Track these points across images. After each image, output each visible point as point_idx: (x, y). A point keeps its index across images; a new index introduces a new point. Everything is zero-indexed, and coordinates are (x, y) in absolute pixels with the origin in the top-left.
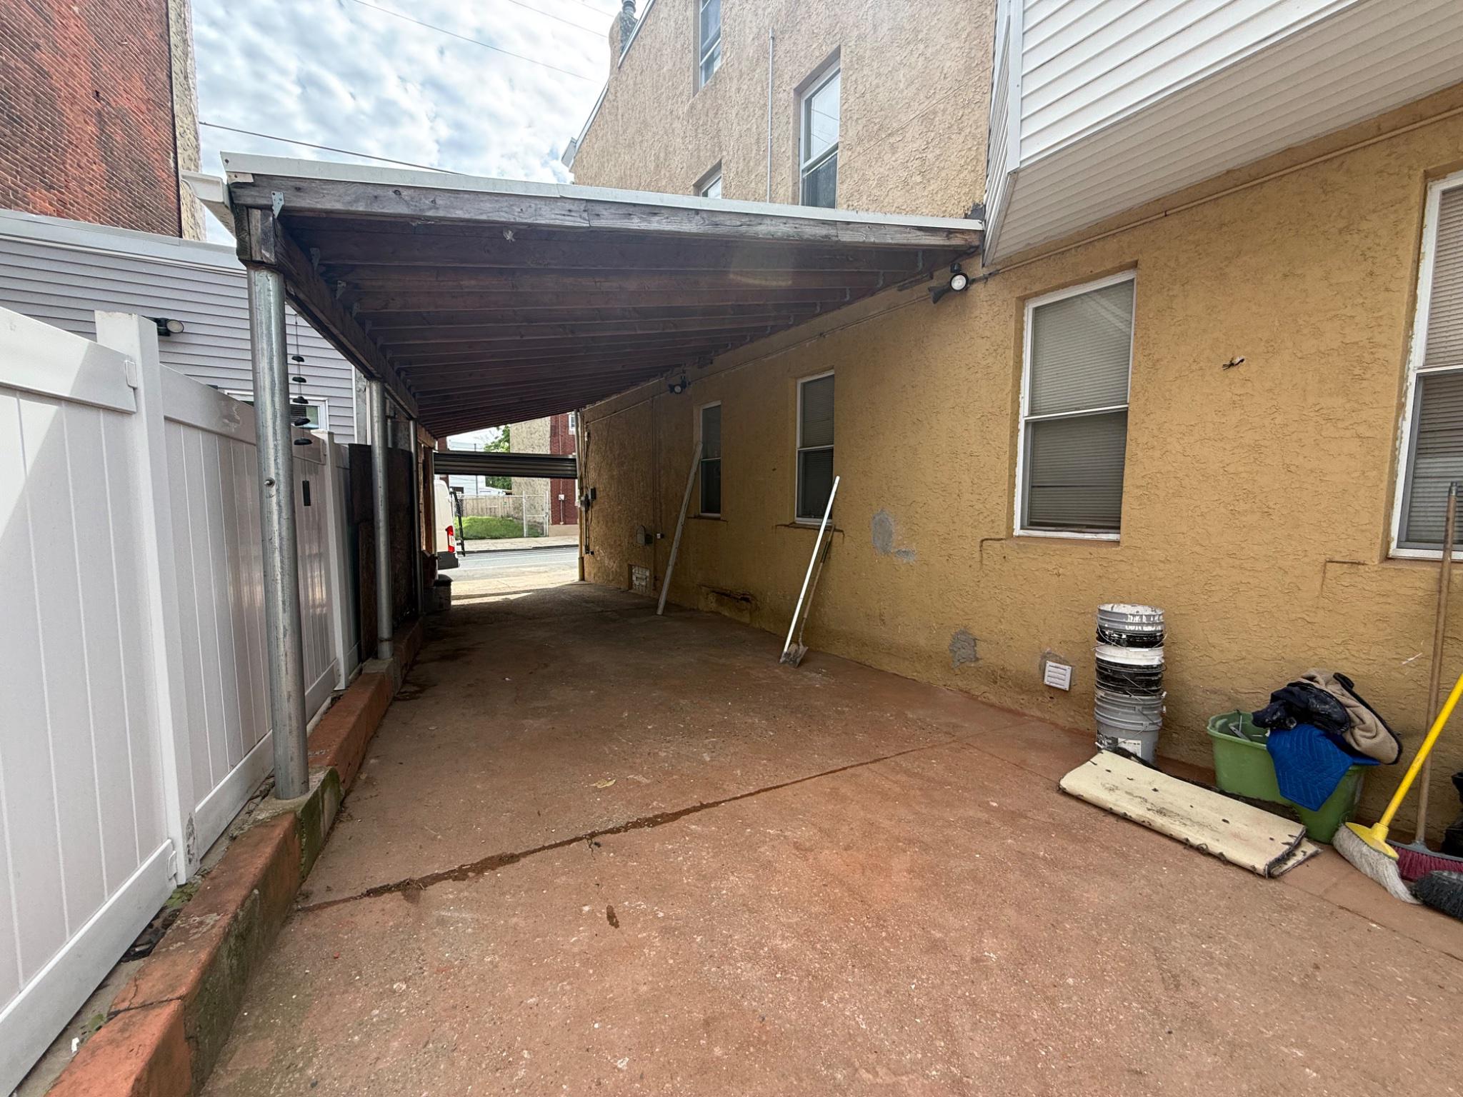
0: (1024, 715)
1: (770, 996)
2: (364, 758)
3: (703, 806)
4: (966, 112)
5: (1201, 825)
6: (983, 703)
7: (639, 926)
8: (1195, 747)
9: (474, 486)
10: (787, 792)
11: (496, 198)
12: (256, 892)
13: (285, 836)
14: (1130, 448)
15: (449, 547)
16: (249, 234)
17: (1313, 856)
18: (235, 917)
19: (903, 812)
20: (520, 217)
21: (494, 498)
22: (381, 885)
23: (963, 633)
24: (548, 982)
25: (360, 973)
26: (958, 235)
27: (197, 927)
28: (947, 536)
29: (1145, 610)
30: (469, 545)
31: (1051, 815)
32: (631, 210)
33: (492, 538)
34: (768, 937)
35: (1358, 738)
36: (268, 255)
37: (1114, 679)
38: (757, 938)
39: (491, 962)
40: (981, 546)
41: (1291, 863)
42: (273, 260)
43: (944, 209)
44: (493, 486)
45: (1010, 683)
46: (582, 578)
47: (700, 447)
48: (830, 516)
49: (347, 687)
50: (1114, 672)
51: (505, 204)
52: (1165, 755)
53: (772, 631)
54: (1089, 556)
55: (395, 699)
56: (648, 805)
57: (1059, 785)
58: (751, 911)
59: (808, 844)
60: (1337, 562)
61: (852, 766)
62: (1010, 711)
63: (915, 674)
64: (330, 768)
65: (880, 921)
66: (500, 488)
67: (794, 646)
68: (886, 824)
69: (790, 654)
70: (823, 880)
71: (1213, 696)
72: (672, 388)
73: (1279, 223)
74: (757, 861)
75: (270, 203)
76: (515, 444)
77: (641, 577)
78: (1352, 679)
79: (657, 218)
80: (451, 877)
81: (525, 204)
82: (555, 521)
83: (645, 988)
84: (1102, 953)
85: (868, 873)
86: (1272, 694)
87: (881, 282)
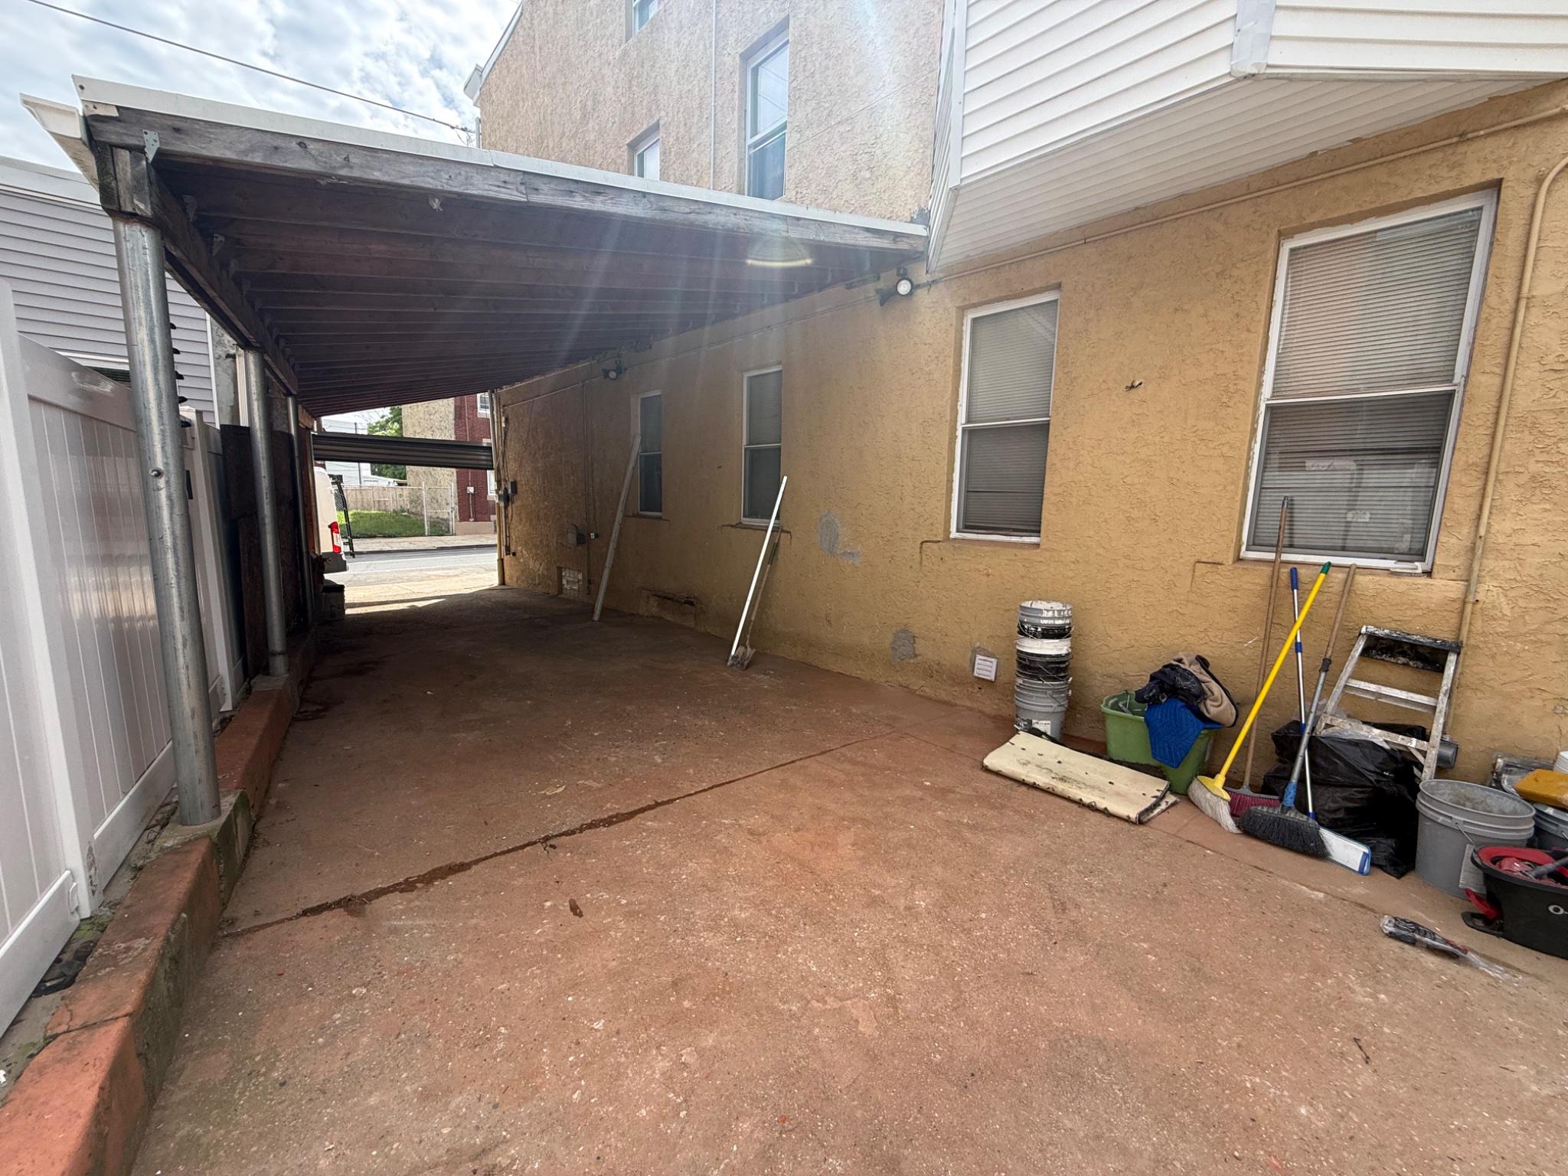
0: (956, 705)
1: (732, 956)
2: (270, 782)
3: (657, 804)
4: (914, 111)
5: (1093, 788)
6: (920, 696)
7: (603, 913)
8: (1093, 725)
9: (357, 475)
10: (740, 786)
11: (420, 161)
12: (184, 915)
13: (203, 861)
14: (1051, 458)
15: (334, 546)
16: (116, 179)
17: (1174, 804)
18: (167, 939)
19: (848, 796)
20: (447, 184)
21: (384, 489)
22: (319, 903)
23: (905, 631)
24: (517, 970)
25: (311, 985)
26: (905, 240)
27: (125, 953)
28: (890, 538)
29: (1057, 606)
30: (359, 545)
31: (975, 789)
32: (573, 187)
33: (384, 537)
34: (728, 910)
35: (1209, 707)
36: (142, 206)
37: (1030, 668)
38: (717, 912)
39: (455, 960)
40: (921, 548)
41: (1156, 812)
42: (149, 213)
43: (891, 209)
44: (380, 474)
45: (945, 677)
46: (503, 582)
47: (638, 440)
48: (778, 517)
49: (235, 708)
50: (1030, 661)
51: (431, 169)
52: (1070, 733)
53: (718, 635)
54: (1014, 558)
55: (294, 719)
56: (602, 807)
57: (982, 763)
58: (710, 890)
59: (761, 830)
60: (1204, 563)
61: (801, 759)
62: (945, 703)
63: (859, 672)
64: (240, 791)
65: (827, 887)
66: (390, 477)
67: (742, 649)
68: (832, 806)
69: (737, 657)
70: (775, 859)
71: (1109, 680)
72: (606, 374)
73: (1173, 262)
74: (714, 847)
75: (142, 144)
76: (409, 426)
77: (572, 580)
78: (1209, 660)
79: (601, 198)
80: (397, 890)
81: (454, 170)
82: (464, 516)
83: (614, 963)
84: (1009, 893)
85: (816, 848)
86: (1151, 676)
87: (830, 278)
